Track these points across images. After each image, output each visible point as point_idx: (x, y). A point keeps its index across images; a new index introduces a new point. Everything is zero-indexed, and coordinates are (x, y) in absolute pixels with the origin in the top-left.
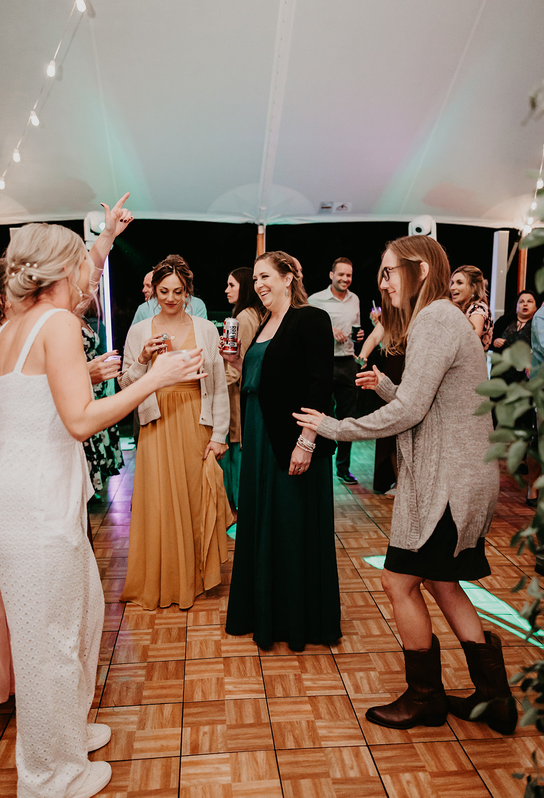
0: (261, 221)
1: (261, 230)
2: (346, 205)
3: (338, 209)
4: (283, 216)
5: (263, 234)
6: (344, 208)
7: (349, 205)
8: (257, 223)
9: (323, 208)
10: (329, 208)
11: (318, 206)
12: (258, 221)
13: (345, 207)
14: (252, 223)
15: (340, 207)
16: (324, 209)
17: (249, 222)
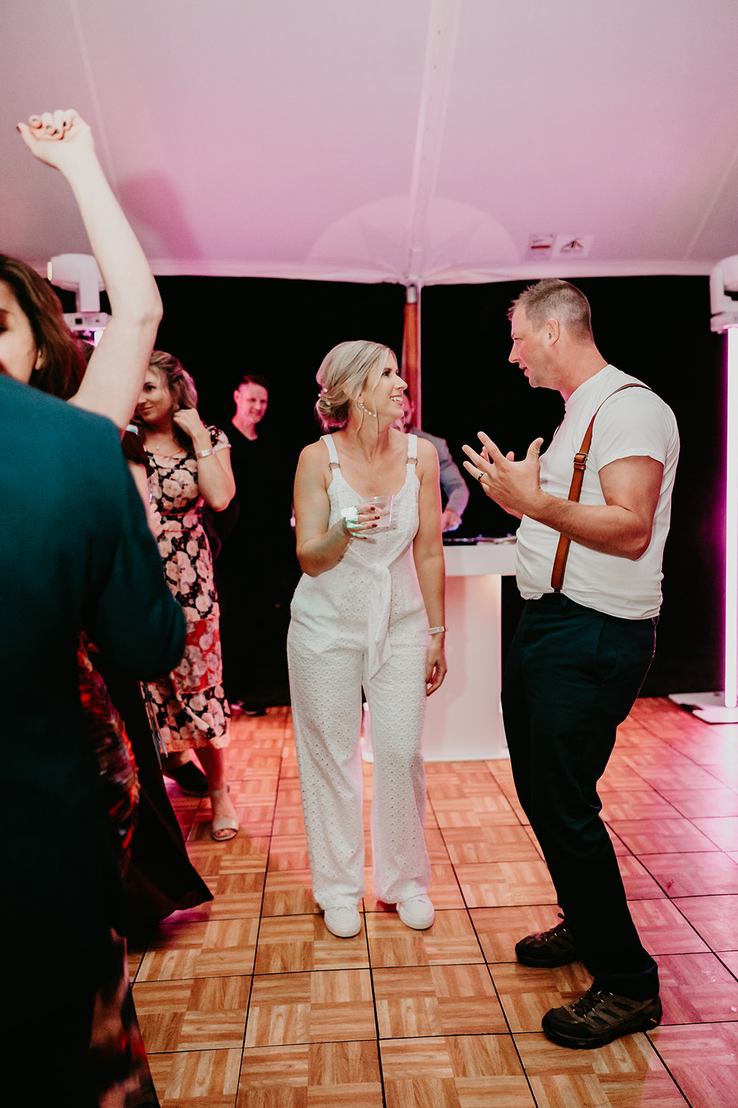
0: (413, 278)
1: (411, 297)
2: (579, 242)
3: (563, 250)
4: (455, 267)
5: (416, 304)
6: (576, 248)
7: (586, 242)
8: (402, 282)
9: (533, 247)
10: (547, 247)
11: (526, 244)
12: (407, 278)
13: (579, 245)
14: (394, 282)
15: (568, 245)
16: (537, 251)
17: (388, 281)
